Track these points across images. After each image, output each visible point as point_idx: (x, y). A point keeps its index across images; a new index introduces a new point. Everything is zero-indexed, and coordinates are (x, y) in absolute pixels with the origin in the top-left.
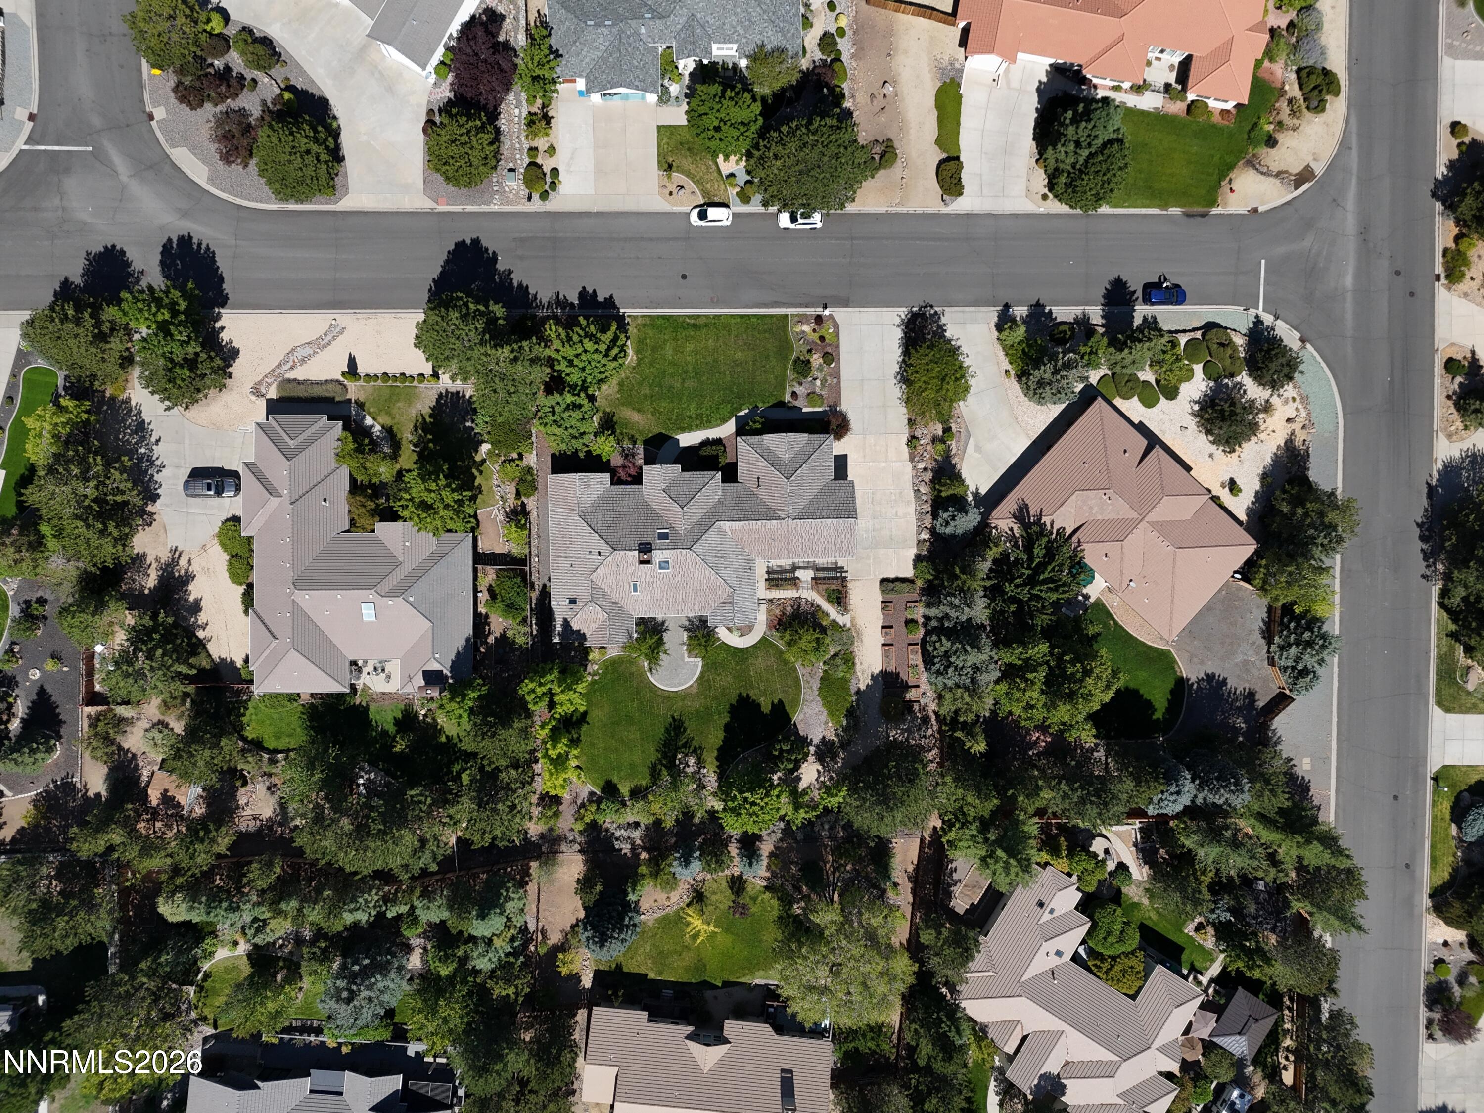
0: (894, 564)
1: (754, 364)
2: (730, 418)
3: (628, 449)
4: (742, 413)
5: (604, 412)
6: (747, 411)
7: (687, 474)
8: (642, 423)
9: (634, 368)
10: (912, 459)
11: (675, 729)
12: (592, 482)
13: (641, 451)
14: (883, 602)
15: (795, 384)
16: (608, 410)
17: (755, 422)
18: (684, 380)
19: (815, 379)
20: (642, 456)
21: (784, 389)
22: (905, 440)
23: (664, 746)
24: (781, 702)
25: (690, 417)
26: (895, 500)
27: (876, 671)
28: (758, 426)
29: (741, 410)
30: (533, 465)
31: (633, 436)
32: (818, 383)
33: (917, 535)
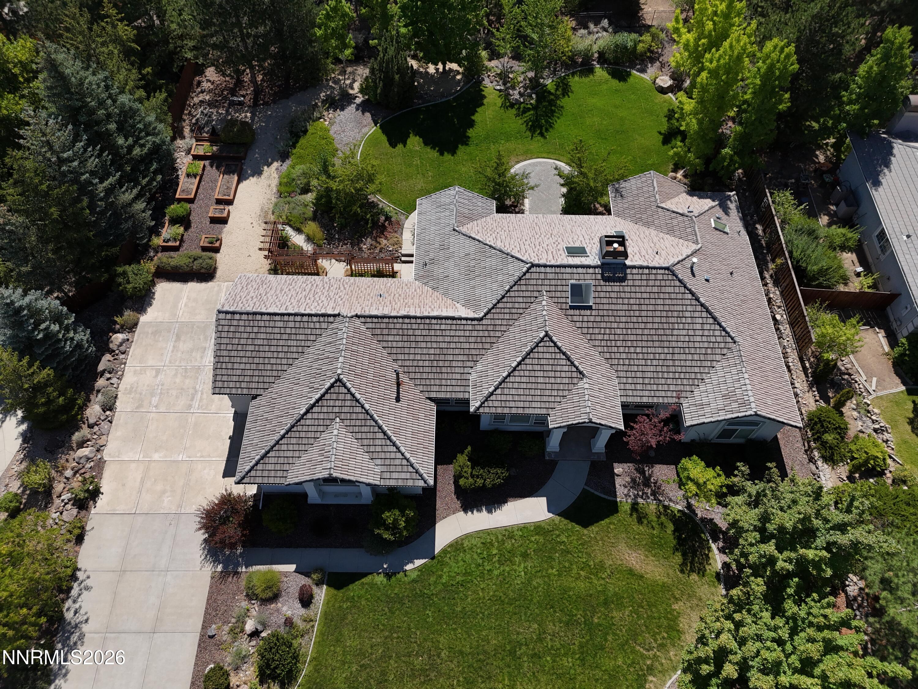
0: (185, 300)
1: (384, 673)
2: (444, 551)
3: (645, 496)
4: (419, 562)
5: (702, 572)
6: (409, 567)
7: (536, 410)
8: (622, 546)
9: (650, 669)
10: (100, 465)
11: (541, 127)
12: (720, 403)
13: (621, 491)
14: (217, 250)
15: (301, 625)
16: (694, 577)
17: (395, 526)
18: (540, 639)
19: (255, 634)
20: (618, 482)
21: (326, 615)
22: (102, 502)
23: (553, 112)
24: (393, 144)
25: (525, 556)
26: (152, 394)
27: (252, 180)
28: (389, 516)
29: (420, 569)
30: (825, 469)
31: (640, 521)
32: (250, 626)
33: (131, 340)
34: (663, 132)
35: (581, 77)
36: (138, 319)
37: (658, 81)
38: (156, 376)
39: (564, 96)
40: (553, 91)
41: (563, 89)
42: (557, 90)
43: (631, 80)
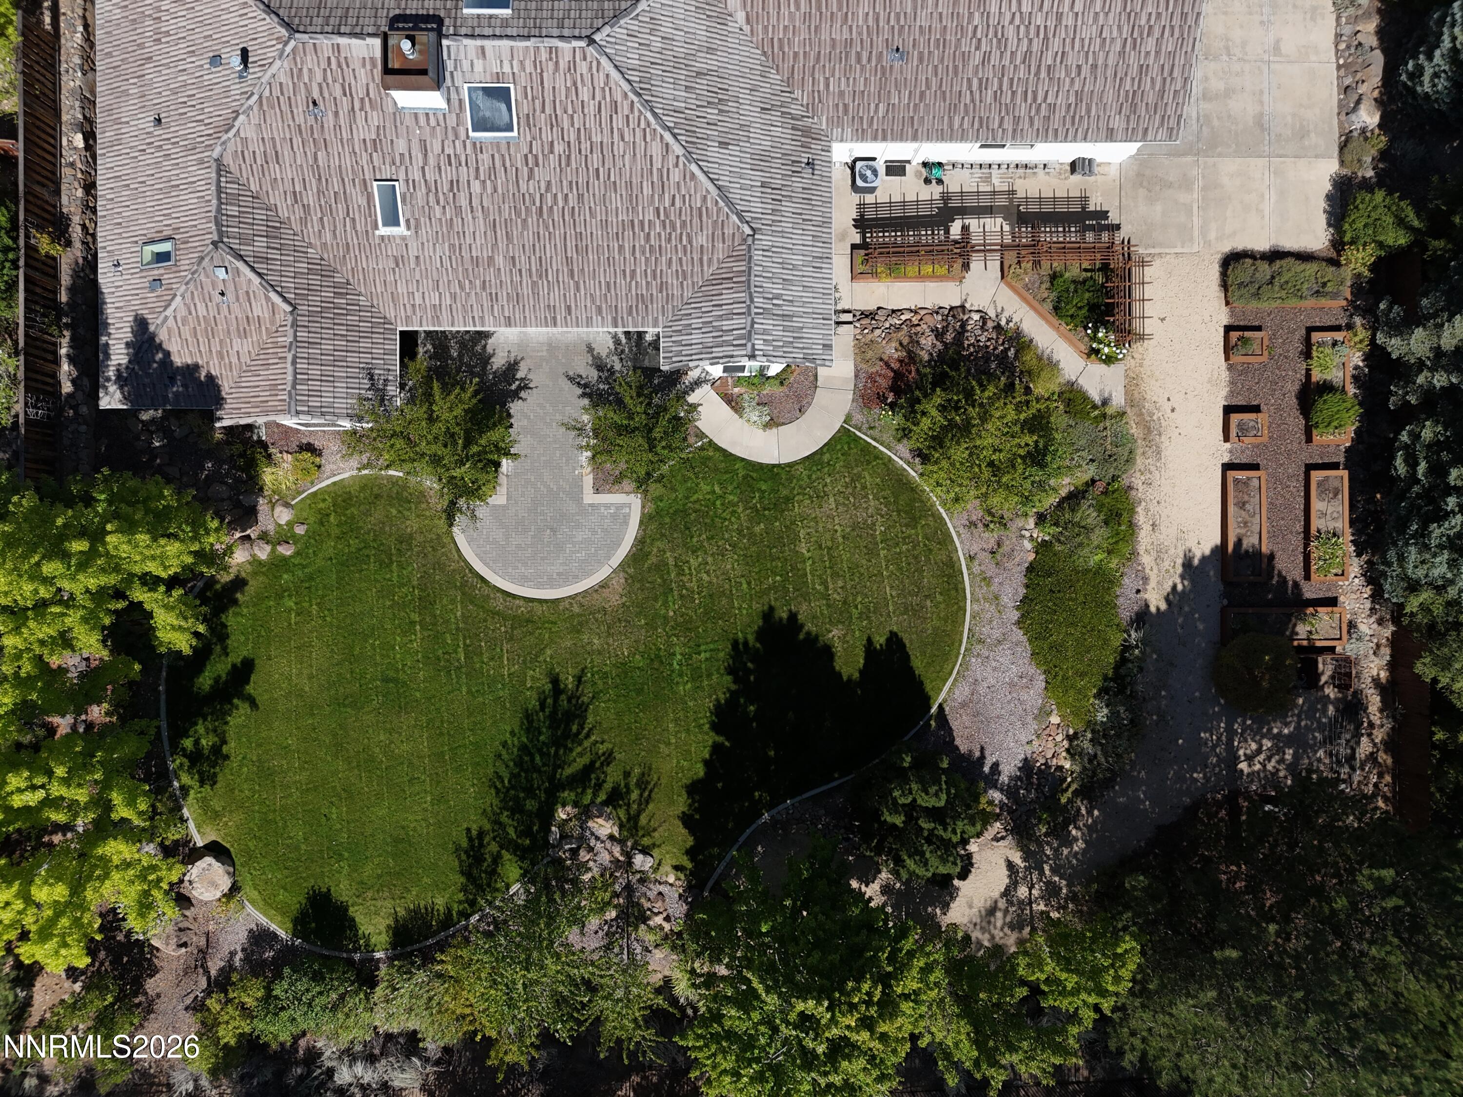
0: (1266, 208)
14: (1228, 329)
24: (895, 641)
27: (1201, 550)
33: (1343, 117)
34: (243, 708)
35: (430, 910)
36: (1342, 163)
37: (226, 884)
38: (1278, 41)
39: (481, 834)
40: (506, 855)
41: (478, 859)
42: (497, 859)
43: (295, 900)
